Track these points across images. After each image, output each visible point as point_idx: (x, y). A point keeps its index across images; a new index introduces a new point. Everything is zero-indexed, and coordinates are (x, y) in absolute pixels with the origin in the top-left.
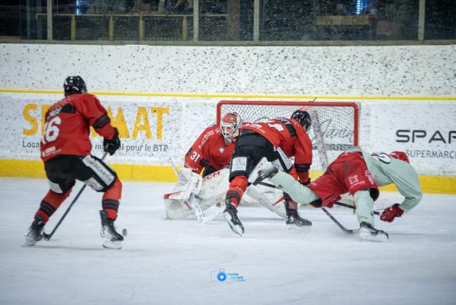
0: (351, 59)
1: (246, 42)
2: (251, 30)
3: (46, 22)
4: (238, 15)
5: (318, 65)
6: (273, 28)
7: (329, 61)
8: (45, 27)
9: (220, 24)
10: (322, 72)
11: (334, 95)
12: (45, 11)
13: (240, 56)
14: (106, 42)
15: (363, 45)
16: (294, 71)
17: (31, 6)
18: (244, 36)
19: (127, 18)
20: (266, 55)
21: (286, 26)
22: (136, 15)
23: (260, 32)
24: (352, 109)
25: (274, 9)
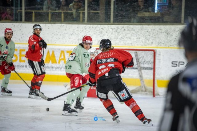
0: (153, 31)
1: (107, 23)
2: (110, 18)
3: (22, 14)
4: (104, 12)
5: (138, 33)
6: (119, 18)
7: (143, 32)
8: (21, 16)
9: (97, 15)
10: (140, 36)
11: (145, 46)
12: (21, 9)
13: (105, 29)
14: (47, 22)
15: (158, 25)
16: (128, 36)
17: (15, 7)
18: (107, 21)
19: (56, 12)
20: (116, 29)
21: (125, 16)
22: (60, 11)
23: (114, 19)
24: (152, 52)
25: (119, 9)
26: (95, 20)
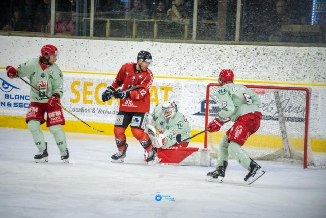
0: (306, 56)
1: (230, 42)
2: (234, 34)
3: (89, 24)
4: (225, 22)
5: (281, 60)
6: (250, 33)
7: (289, 57)
8: (88, 28)
9: (212, 28)
10: (284, 65)
11: (292, 82)
12: (89, 16)
13: (225, 52)
14: (130, 39)
15: (315, 46)
16: (263, 63)
17: (79, 12)
18: (228, 37)
19: (146, 22)
20: (244, 52)
21: (259, 31)
22: (153, 20)
23: (240, 35)
24: (305, 92)
25: (251, 19)
26: (210, 36)
